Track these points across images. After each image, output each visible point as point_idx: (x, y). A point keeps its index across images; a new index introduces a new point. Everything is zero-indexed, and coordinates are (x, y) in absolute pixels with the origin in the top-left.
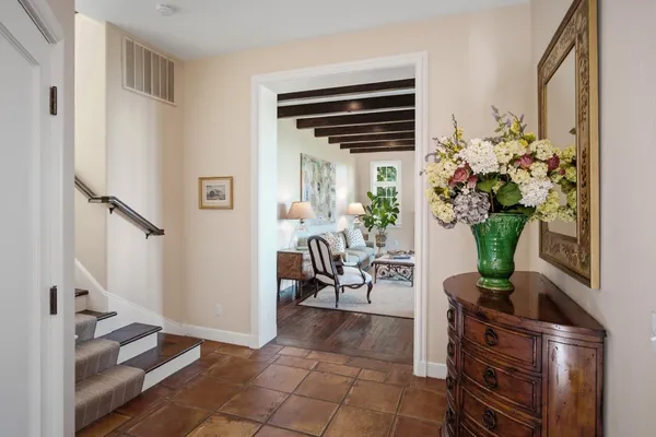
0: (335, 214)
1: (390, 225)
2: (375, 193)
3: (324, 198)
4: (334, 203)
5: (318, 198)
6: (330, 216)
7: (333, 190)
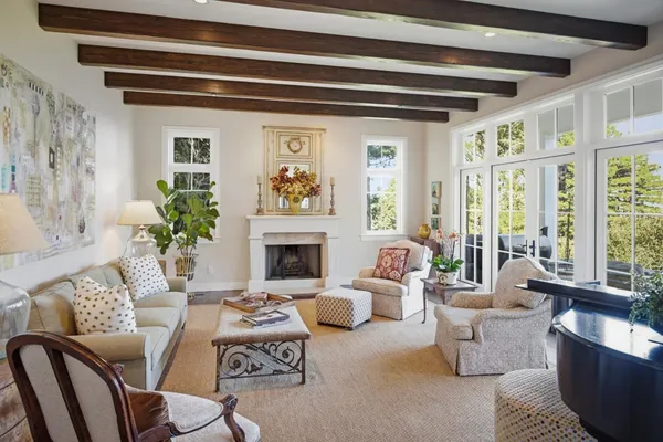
0: (93, 226)
1: (201, 240)
2: (171, 184)
3: (65, 192)
4: (91, 200)
5: (49, 189)
6: (82, 229)
7: (89, 171)
